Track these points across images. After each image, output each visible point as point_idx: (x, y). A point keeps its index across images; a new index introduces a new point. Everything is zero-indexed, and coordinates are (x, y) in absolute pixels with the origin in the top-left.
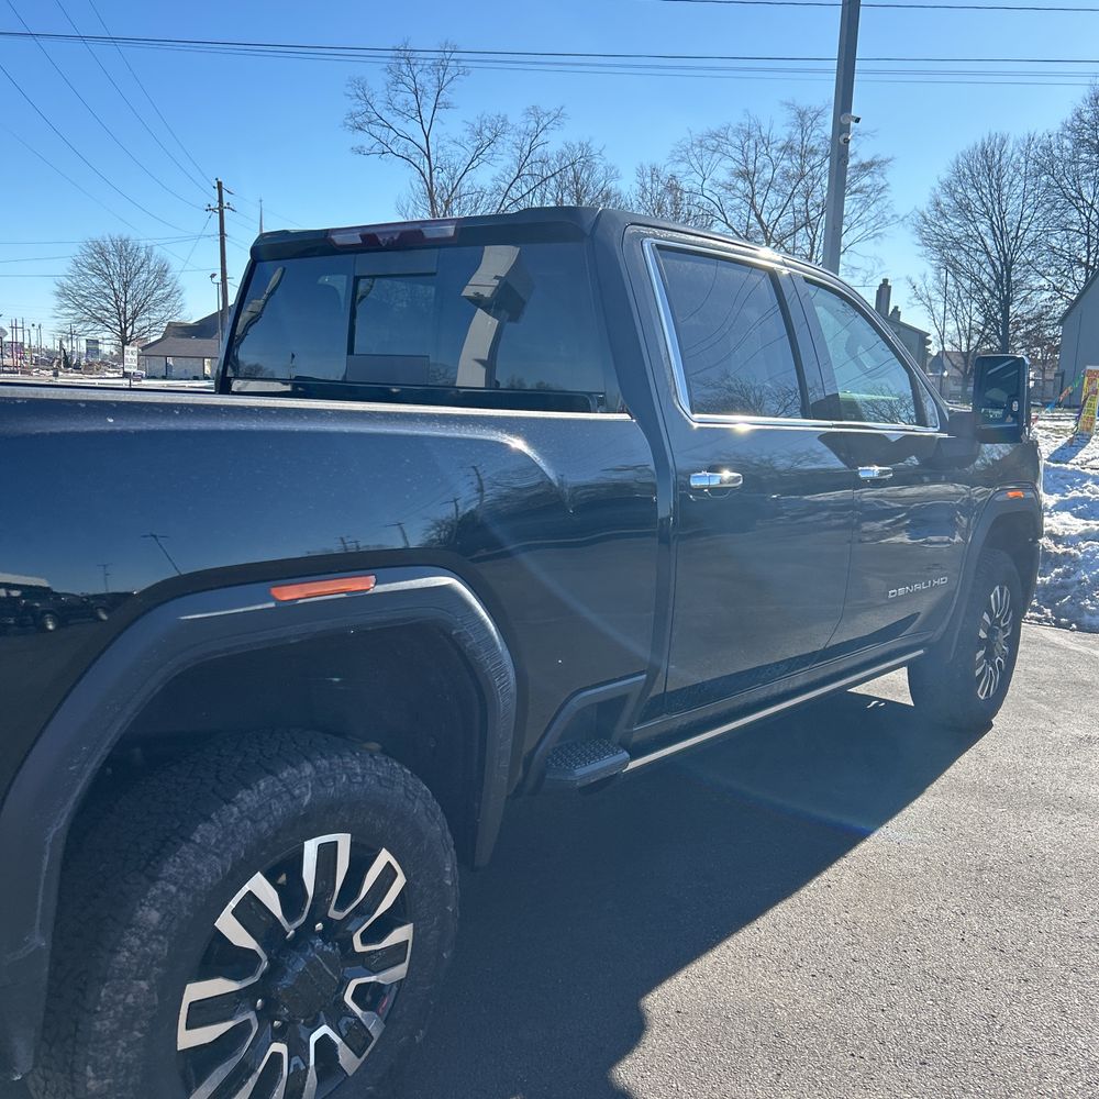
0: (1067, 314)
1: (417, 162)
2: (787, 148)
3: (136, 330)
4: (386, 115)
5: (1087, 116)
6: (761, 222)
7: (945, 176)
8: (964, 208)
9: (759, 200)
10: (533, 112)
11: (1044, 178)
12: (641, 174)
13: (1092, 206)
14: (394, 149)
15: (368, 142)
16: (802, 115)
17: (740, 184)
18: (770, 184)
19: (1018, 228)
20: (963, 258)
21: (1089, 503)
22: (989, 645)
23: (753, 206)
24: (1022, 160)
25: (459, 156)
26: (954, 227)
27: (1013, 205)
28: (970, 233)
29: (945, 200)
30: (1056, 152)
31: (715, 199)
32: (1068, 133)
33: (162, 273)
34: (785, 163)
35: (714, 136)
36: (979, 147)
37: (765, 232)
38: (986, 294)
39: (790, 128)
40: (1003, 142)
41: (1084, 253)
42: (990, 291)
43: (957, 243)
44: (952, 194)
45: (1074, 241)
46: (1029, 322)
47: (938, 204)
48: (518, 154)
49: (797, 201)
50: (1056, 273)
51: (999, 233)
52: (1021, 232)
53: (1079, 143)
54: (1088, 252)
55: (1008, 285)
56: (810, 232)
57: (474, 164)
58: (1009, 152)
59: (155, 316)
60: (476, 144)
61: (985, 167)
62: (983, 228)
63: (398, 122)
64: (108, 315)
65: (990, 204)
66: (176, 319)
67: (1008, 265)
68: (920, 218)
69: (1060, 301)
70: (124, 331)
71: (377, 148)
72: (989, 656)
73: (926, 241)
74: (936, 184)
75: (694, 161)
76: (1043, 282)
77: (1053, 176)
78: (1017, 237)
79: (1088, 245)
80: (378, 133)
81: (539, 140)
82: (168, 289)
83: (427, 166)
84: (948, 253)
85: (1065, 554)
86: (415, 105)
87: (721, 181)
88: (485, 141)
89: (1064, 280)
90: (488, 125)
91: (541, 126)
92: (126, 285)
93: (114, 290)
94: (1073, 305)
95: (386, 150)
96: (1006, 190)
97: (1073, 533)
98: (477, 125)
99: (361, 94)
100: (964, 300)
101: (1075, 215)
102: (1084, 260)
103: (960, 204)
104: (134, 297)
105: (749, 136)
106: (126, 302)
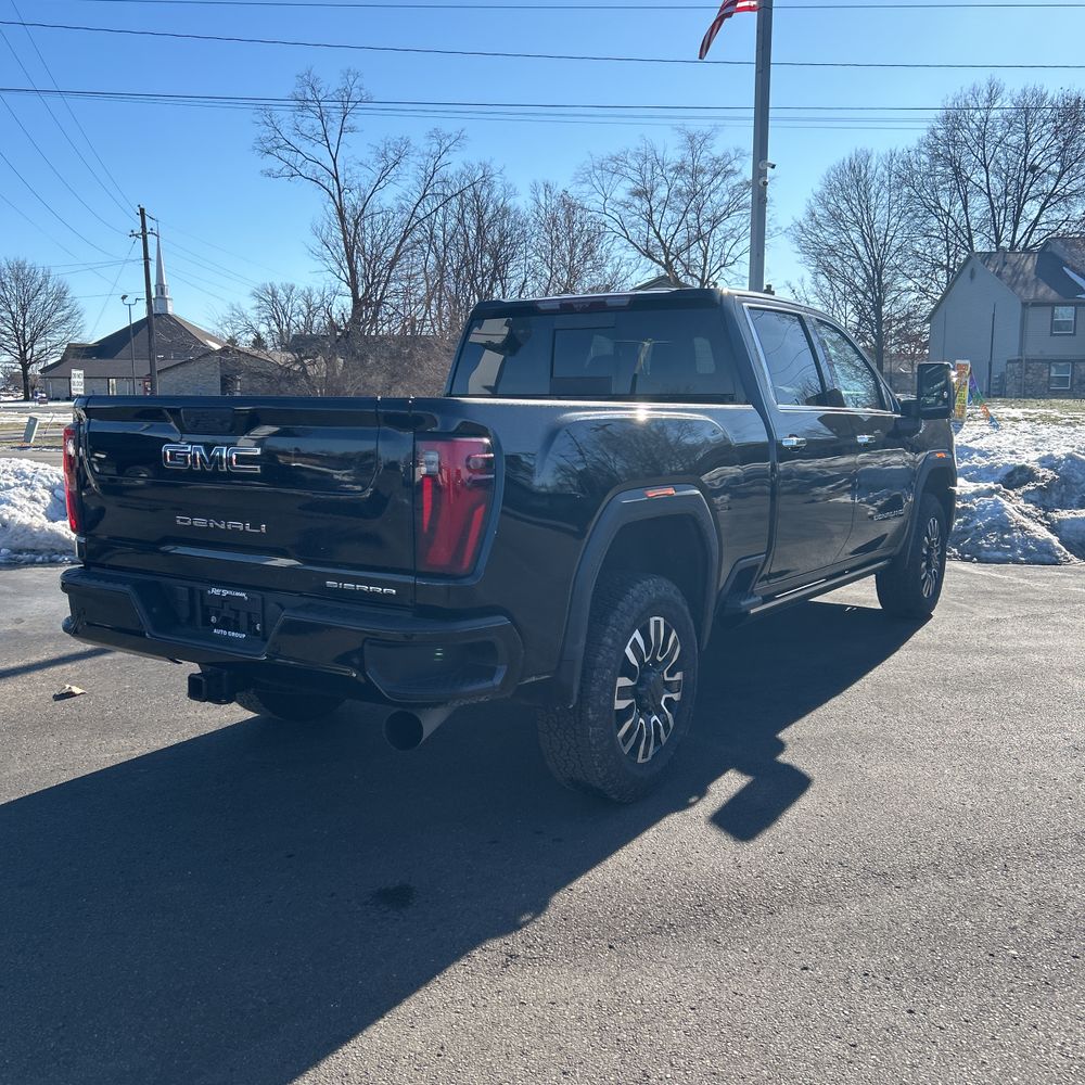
0: (934, 311)
1: (326, 184)
2: (680, 169)
3: (35, 353)
4: (294, 140)
5: (940, 133)
6: (659, 236)
7: (818, 188)
8: (836, 217)
9: (656, 217)
10: (435, 134)
11: (906, 190)
12: (535, 190)
13: (949, 214)
14: (303, 171)
15: (277, 165)
16: (691, 138)
17: (637, 202)
18: (666, 203)
19: (886, 235)
20: (837, 263)
21: (977, 470)
22: (928, 558)
23: (650, 222)
24: (886, 174)
25: (366, 178)
26: (828, 236)
27: (880, 215)
28: (843, 241)
29: (820, 211)
30: (915, 167)
31: (617, 217)
32: (924, 149)
33: (61, 296)
34: (679, 182)
35: (615, 159)
36: (847, 161)
37: (664, 246)
38: (860, 296)
39: (682, 152)
40: (868, 157)
41: (945, 257)
42: (862, 293)
43: (832, 250)
44: (825, 205)
45: (935, 246)
46: (900, 321)
47: (814, 215)
48: (422, 173)
49: (691, 216)
50: (921, 276)
51: (869, 240)
52: (888, 239)
53: (935, 157)
54: (948, 255)
55: (879, 287)
56: (702, 245)
57: (381, 184)
58: (873, 167)
59: (57, 338)
60: (382, 165)
61: (852, 181)
62: (855, 236)
63: (305, 147)
64: (6, 339)
65: (859, 214)
66: (77, 341)
67: (879, 270)
68: (798, 228)
69: (925, 301)
70: (23, 354)
71: (286, 171)
72: (929, 566)
73: (803, 249)
74: (811, 196)
75: (596, 183)
76: (910, 284)
77: (913, 187)
78: (885, 244)
79: (948, 249)
80: (286, 157)
81: (442, 161)
82: (67, 311)
83: (336, 187)
84: (823, 258)
85: (963, 508)
86: (321, 130)
87: (619, 200)
88: (390, 162)
89: (929, 281)
90: (392, 146)
91: (444, 148)
92: (24, 308)
93: (11, 312)
94: (939, 304)
95: (295, 172)
96: (873, 201)
97: (968, 492)
98: (382, 148)
99: (268, 121)
100: (840, 302)
101: (934, 222)
102: (945, 263)
103: (832, 214)
104: (33, 319)
105: (646, 159)
106: (24, 325)
